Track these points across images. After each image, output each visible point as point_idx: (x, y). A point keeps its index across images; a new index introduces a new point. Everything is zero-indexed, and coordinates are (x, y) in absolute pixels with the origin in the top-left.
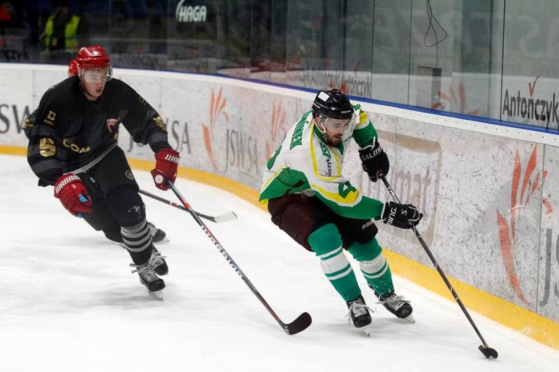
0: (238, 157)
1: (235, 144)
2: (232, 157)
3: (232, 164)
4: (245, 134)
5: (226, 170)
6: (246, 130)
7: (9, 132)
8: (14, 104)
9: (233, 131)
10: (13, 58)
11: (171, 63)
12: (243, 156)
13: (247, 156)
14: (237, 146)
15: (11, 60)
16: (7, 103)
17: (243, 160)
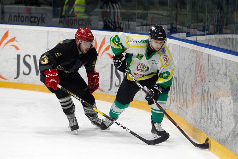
0: (177, 96)
1: (175, 86)
2: (174, 96)
3: (174, 101)
4: (181, 79)
5: (170, 105)
6: (181, 76)
7: (30, 74)
8: (34, 55)
9: (175, 77)
10: (35, 22)
11: (138, 28)
12: (180, 95)
13: (181, 95)
14: (177, 88)
15: (32, 23)
16: (30, 54)
17: (179, 98)
